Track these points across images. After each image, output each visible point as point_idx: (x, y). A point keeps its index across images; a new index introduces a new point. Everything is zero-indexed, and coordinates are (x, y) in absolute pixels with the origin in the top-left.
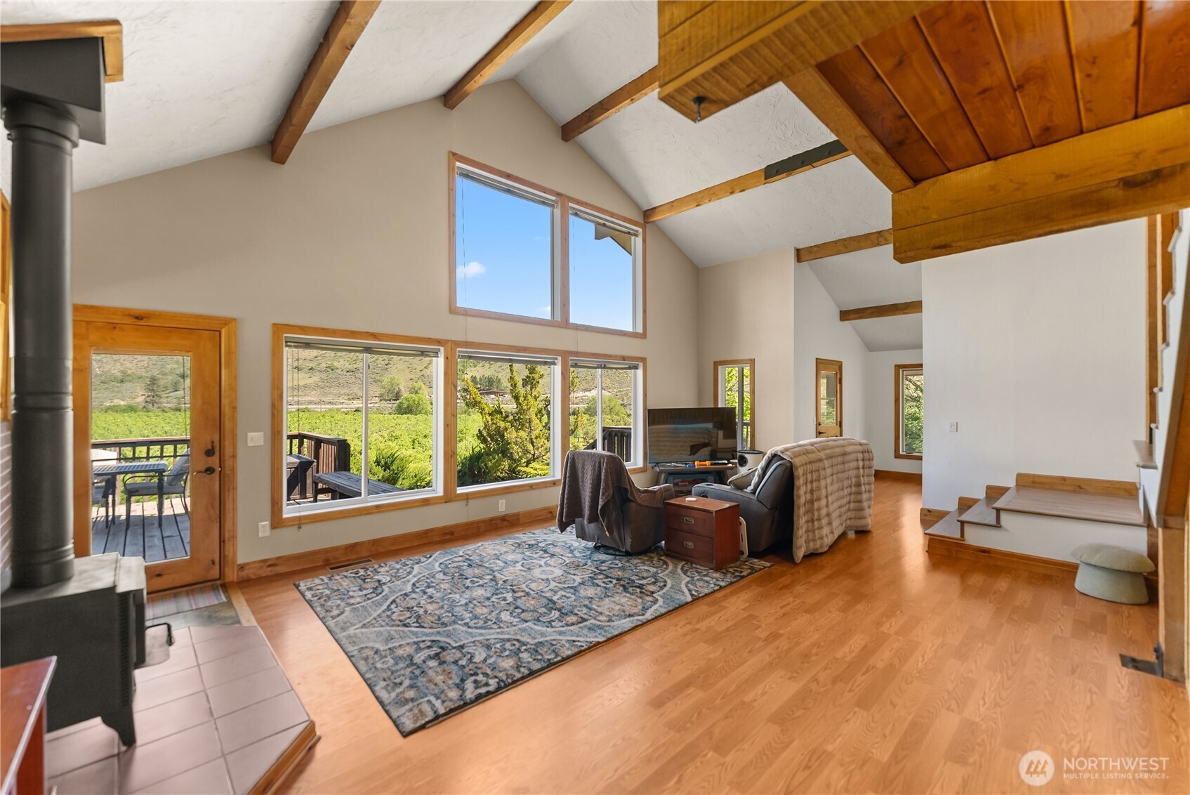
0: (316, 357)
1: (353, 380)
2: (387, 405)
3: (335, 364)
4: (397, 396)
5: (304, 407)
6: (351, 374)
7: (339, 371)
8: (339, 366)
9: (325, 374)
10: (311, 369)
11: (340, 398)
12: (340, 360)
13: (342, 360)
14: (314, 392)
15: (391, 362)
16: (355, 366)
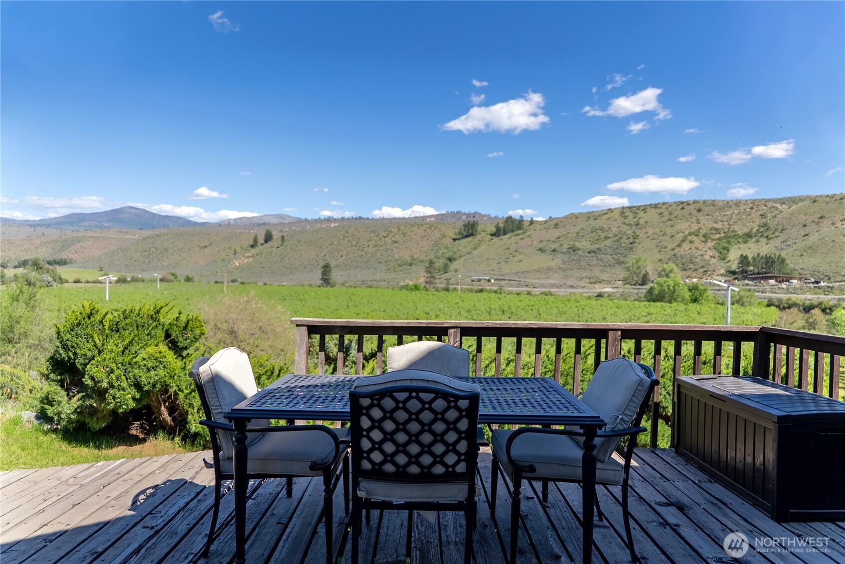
0: (558, 238)
1: (595, 262)
2: (632, 291)
3: (577, 244)
4: (644, 281)
5: (547, 290)
6: (593, 255)
7: (580, 252)
8: (581, 247)
9: (567, 256)
10: (553, 251)
11: (582, 282)
12: (581, 239)
13: (583, 240)
14: (556, 275)
15: (636, 240)
16: (597, 246)
